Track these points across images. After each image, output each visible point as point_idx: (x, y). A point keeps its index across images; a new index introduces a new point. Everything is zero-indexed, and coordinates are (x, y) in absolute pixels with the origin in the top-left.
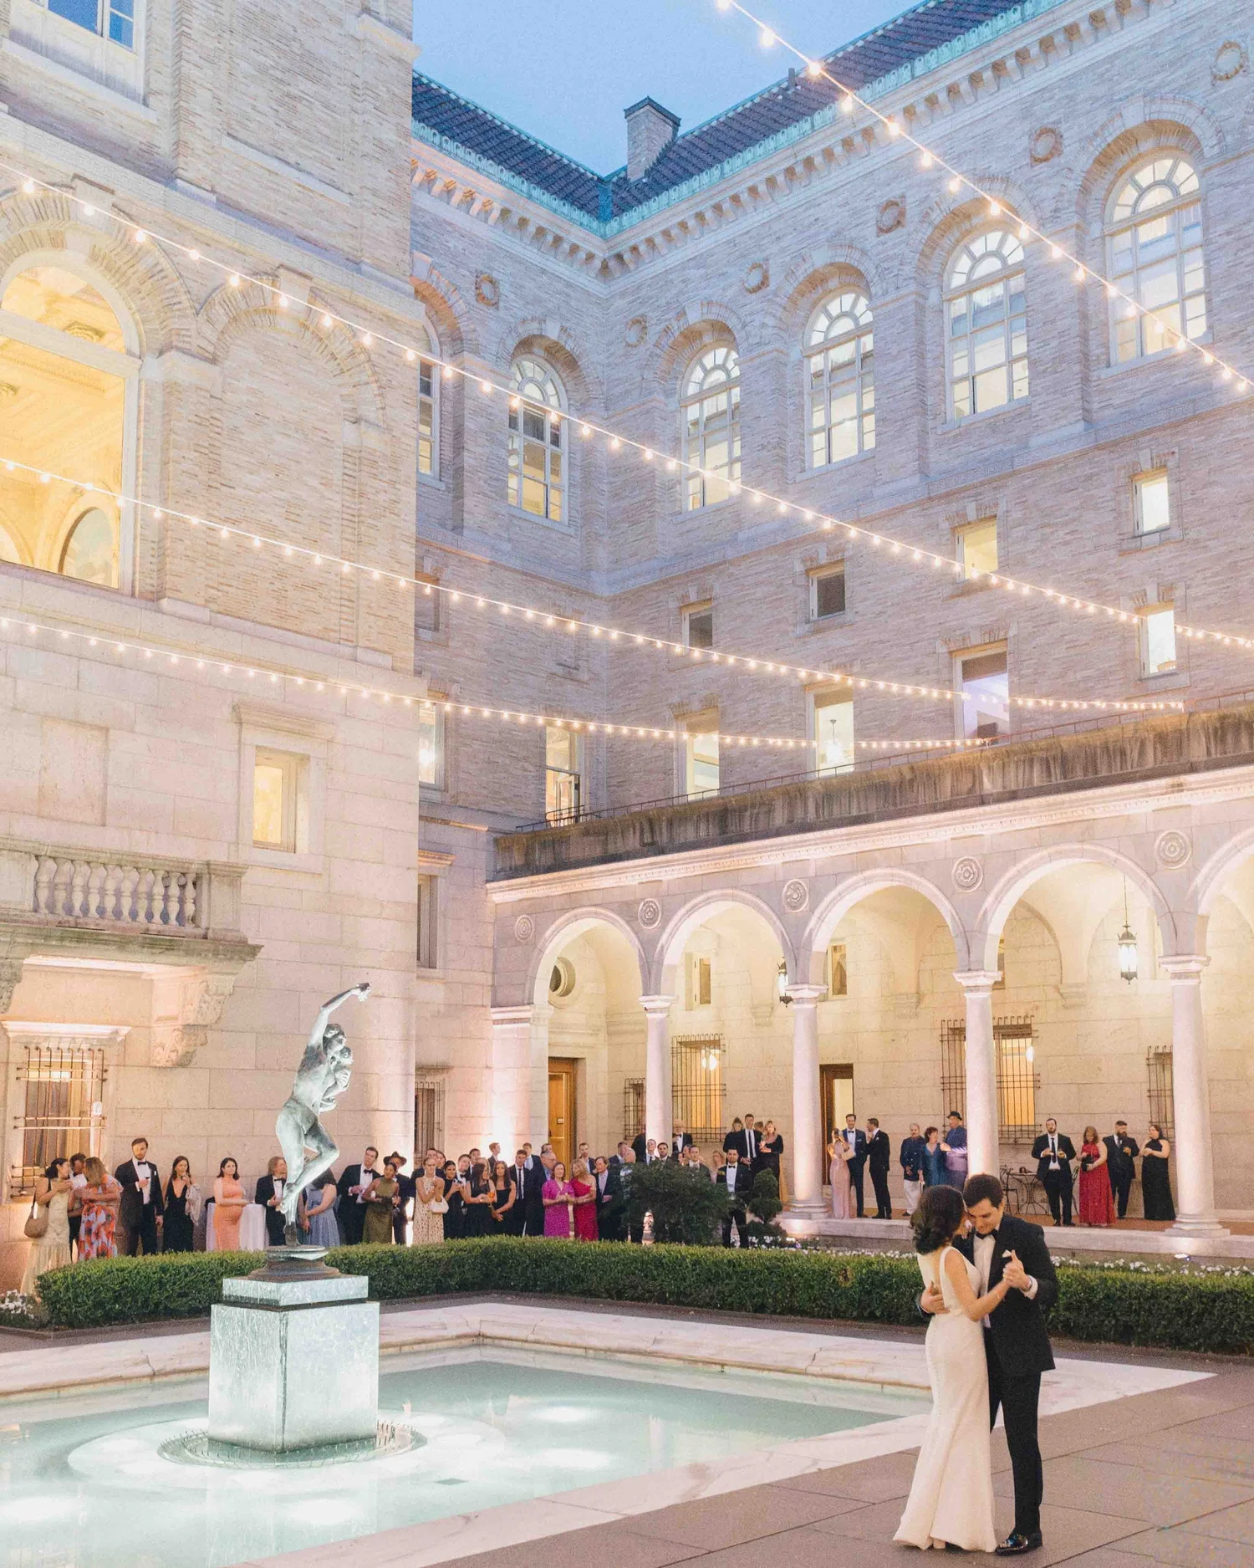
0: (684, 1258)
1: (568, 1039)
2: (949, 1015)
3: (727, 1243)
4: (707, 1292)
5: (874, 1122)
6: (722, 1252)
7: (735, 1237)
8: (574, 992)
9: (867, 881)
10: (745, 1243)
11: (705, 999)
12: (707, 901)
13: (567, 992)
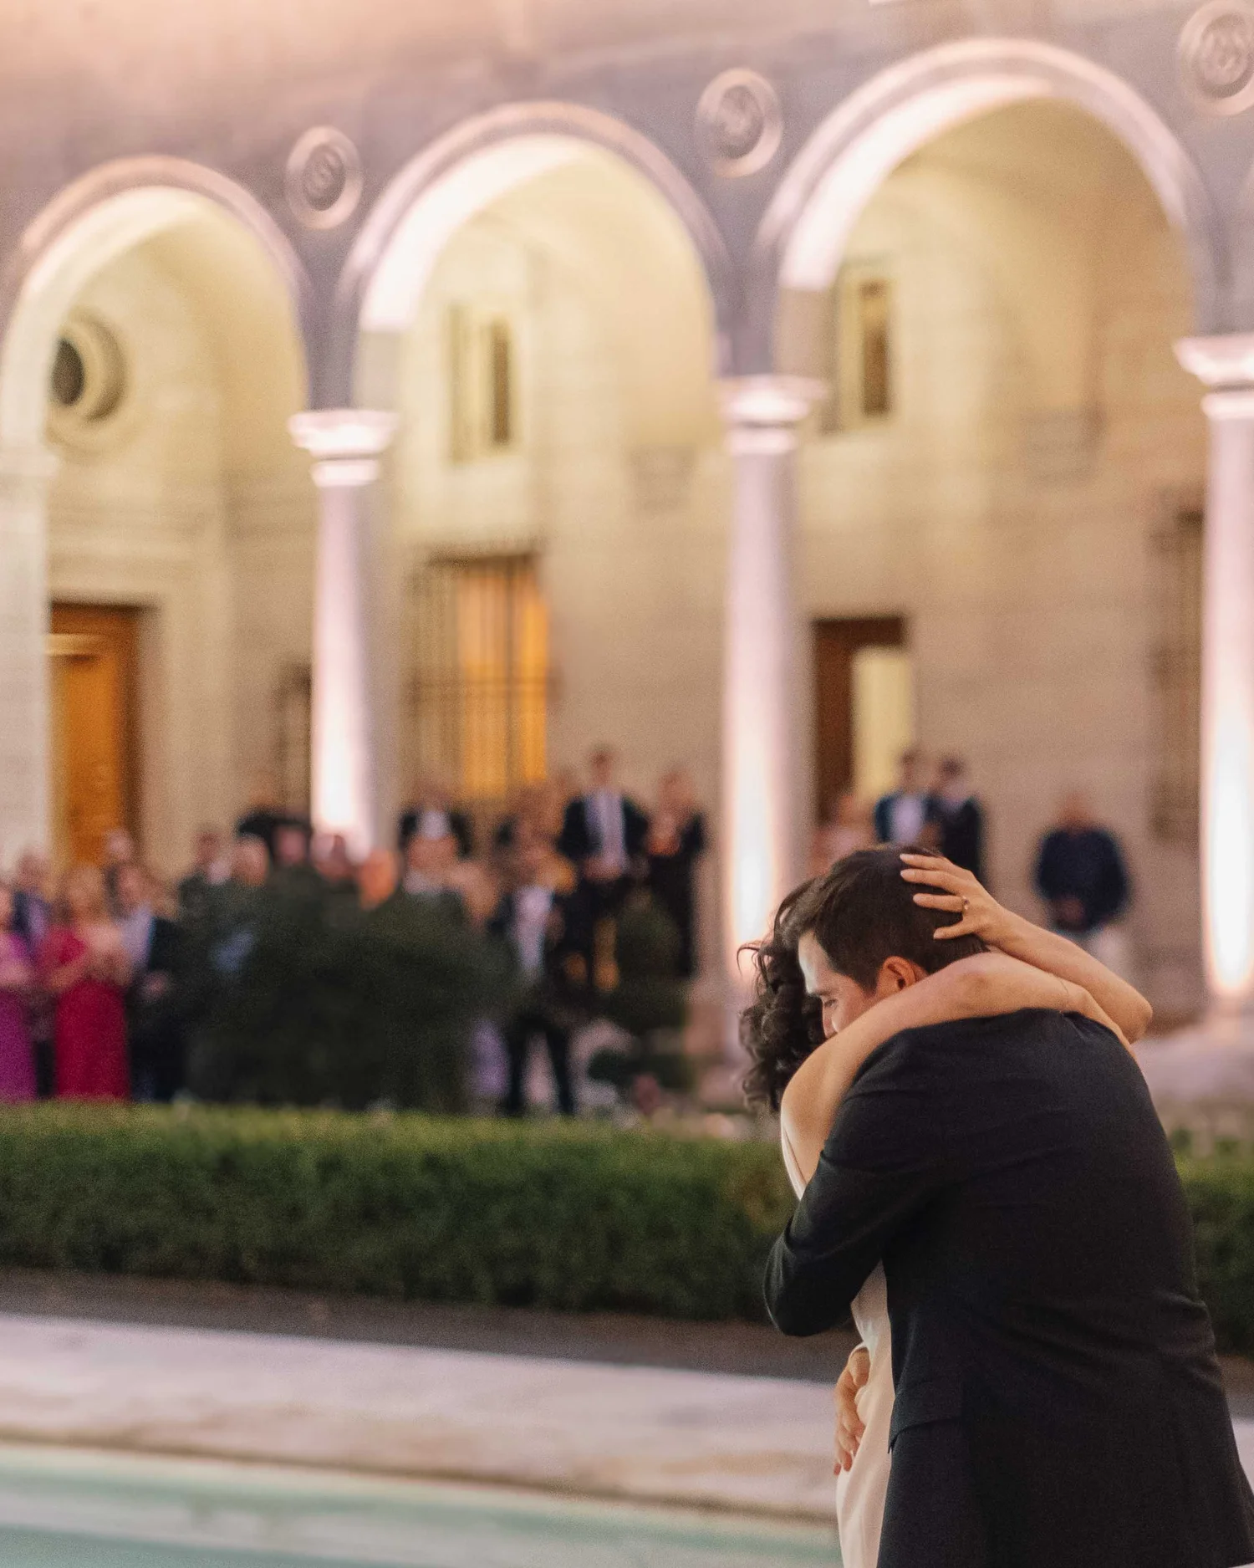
0: (294, 1152)
1: (109, 545)
2: (1170, 471)
3: (513, 1104)
4: (367, 1248)
5: (951, 768)
6: (485, 1129)
7: (540, 1087)
8: (129, 412)
9: (942, 76)
10: (566, 1103)
11: (501, 430)
12: (491, 138)
13: (107, 408)
